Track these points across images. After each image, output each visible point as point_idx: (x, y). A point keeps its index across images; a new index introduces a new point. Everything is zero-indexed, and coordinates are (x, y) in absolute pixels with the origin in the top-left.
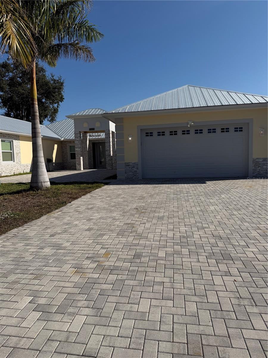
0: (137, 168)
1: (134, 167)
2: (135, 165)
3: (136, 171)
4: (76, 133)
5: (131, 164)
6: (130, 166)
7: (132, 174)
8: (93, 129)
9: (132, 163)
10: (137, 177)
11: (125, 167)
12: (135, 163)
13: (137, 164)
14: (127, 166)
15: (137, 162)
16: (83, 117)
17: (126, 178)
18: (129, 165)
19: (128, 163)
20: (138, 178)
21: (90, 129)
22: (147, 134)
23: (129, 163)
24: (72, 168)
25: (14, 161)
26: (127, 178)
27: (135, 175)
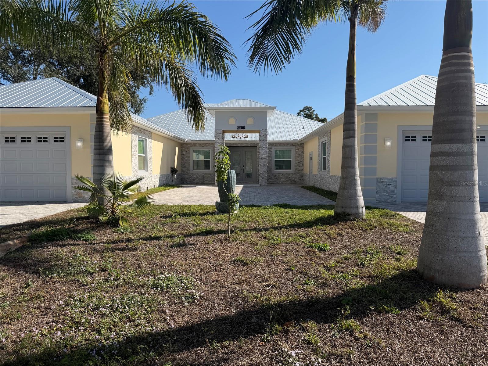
0: (395, 187)
1: (390, 185)
2: (392, 182)
3: (392, 191)
4: (218, 132)
5: (387, 180)
6: (384, 184)
7: (387, 195)
8: (243, 128)
9: (387, 178)
10: (394, 200)
11: (377, 185)
12: (392, 179)
13: (396, 181)
14: (379, 182)
15: (395, 178)
16: (232, 111)
17: (377, 200)
18: (383, 182)
19: (381, 179)
20: (396, 201)
21: (239, 128)
22: (408, 139)
23: (384, 178)
24: (195, 182)
25: (147, 171)
26: (379, 201)
27: (391, 196)
